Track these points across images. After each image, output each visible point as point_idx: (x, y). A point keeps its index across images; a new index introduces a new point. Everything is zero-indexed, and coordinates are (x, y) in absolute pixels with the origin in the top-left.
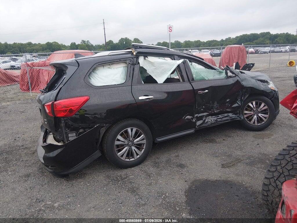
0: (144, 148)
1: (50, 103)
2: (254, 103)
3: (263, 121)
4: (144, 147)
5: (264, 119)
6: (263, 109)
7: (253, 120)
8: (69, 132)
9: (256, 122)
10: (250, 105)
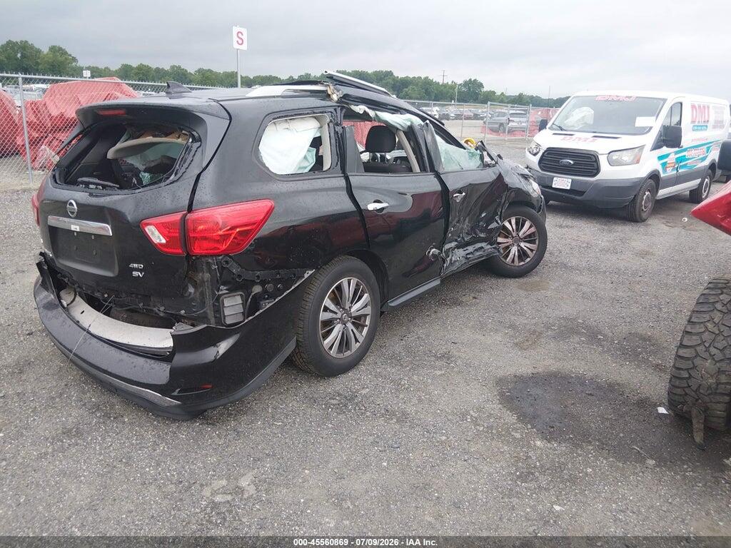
0: (367, 326)
1: (178, 217)
2: (513, 221)
3: (528, 257)
4: (368, 323)
5: (529, 252)
6: (528, 233)
7: (511, 255)
8: (227, 293)
9: (516, 259)
10: (507, 224)
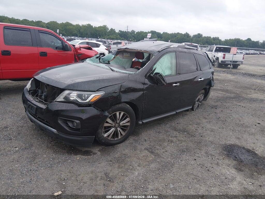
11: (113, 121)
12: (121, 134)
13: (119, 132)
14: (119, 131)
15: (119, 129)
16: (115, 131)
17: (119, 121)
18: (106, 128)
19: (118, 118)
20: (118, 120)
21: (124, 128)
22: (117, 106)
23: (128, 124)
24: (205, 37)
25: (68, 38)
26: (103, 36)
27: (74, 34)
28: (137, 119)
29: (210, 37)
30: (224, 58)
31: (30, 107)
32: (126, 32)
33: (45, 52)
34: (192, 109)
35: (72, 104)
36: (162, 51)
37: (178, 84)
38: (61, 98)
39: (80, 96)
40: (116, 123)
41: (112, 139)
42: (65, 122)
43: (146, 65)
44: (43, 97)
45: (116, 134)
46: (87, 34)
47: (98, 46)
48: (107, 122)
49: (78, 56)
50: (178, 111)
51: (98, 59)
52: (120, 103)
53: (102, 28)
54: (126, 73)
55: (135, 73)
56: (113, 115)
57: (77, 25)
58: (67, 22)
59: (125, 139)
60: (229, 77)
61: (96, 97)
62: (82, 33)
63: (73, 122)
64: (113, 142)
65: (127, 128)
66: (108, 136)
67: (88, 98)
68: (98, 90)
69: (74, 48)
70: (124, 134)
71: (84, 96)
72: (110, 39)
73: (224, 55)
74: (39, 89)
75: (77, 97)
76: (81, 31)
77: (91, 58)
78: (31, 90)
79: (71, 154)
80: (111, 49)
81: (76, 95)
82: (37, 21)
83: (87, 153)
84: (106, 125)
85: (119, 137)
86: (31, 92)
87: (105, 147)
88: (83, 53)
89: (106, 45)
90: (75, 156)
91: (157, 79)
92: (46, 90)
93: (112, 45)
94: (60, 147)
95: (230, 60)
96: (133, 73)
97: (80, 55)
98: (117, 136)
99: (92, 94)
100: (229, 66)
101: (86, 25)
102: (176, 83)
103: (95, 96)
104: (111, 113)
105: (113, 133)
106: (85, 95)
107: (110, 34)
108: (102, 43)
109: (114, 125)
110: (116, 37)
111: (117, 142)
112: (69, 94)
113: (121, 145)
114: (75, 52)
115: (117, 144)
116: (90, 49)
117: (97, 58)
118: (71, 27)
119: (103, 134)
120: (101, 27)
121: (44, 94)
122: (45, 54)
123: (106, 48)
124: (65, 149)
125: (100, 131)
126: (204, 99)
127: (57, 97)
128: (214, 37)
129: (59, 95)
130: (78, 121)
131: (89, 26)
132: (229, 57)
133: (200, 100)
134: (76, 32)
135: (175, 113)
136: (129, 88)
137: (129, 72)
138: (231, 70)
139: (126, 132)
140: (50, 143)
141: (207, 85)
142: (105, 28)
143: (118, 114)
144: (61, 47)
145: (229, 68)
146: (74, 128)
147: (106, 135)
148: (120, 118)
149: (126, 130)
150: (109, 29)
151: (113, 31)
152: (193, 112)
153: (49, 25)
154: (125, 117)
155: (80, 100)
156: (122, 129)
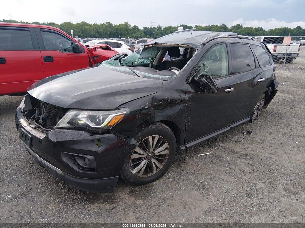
11: (144, 149)
12: (157, 167)
13: (154, 165)
14: (154, 163)
15: (153, 160)
16: (148, 164)
17: (153, 149)
18: (134, 160)
19: (151, 145)
20: (151, 147)
21: (160, 158)
22: (149, 127)
23: (167, 152)
24: (246, 28)
25: (84, 40)
26: (125, 35)
27: (92, 35)
28: (179, 142)
29: (252, 28)
30: (275, 50)
31: (24, 136)
32: (151, 28)
33: (51, 57)
34: (250, 121)
35: (81, 132)
36: (208, 42)
37: (232, 89)
38: (63, 122)
39: (92, 118)
40: (149, 152)
41: (144, 176)
42: (73, 158)
43: (186, 65)
44: (41, 120)
45: (149, 168)
46: (106, 34)
47: (119, 46)
48: (136, 153)
49: (93, 59)
50: (232, 126)
51: (119, 60)
52: (153, 123)
53: (124, 26)
54: (159, 79)
55: (171, 77)
56: (144, 141)
57: (94, 24)
58: (84, 22)
59: (162, 173)
60: (285, 74)
61: (116, 119)
62: (101, 33)
63: (84, 158)
64: (146, 180)
65: (165, 157)
66: (139, 172)
67: (104, 120)
68: (118, 108)
69: (88, 48)
70: (160, 166)
71: (99, 118)
72: (133, 38)
73: (275, 47)
74: (37, 107)
75: (87, 120)
76: (100, 30)
77: (109, 60)
78: (26, 111)
79: (86, 201)
80: (135, 49)
81: (86, 116)
82: (49, 23)
83: (109, 200)
84: (134, 156)
85: (155, 172)
86: (26, 113)
87: (135, 187)
88: (100, 54)
89: (129, 44)
90: (92, 206)
91: (204, 84)
92: (44, 110)
93: (135, 44)
94: (70, 191)
95: (283, 53)
96: (169, 76)
97: (96, 57)
98: (151, 170)
99: (110, 115)
100: (281, 60)
101: (105, 24)
102: (230, 88)
103: (115, 116)
104: (141, 138)
105: (144, 167)
106: (99, 115)
107: (133, 33)
108: (124, 42)
109: (145, 155)
110: (140, 35)
111: (152, 178)
112: (76, 116)
113: (158, 182)
114: (89, 55)
115: (151, 182)
116: (107, 48)
117: (117, 59)
118: (88, 27)
119: (131, 170)
120: (122, 25)
121: (42, 116)
122: (51, 59)
123: (129, 48)
124: (76, 194)
125: (125, 166)
126: (264, 105)
127: (59, 121)
128: (257, 27)
129: (61, 118)
130: (91, 157)
131: (109, 25)
132: (281, 49)
133: (260, 108)
134: (93, 33)
135: (229, 128)
136: (165, 100)
137: (163, 77)
138: (284, 64)
139: (164, 163)
140: (57, 185)
141: (268, 87)
142: (126, 25)
143: (150, 139)
144: (71, 48)
145: (283, 63)
146: (86, 167)
147: (135, 171)
148: (154, 145)
149: (163, 160)
150: (132, 27)
151: (136, 28)
152: (251, 124)
153: (63, 27)
154: (162, 143)
155: (92, 125)
156: (157, 159)
